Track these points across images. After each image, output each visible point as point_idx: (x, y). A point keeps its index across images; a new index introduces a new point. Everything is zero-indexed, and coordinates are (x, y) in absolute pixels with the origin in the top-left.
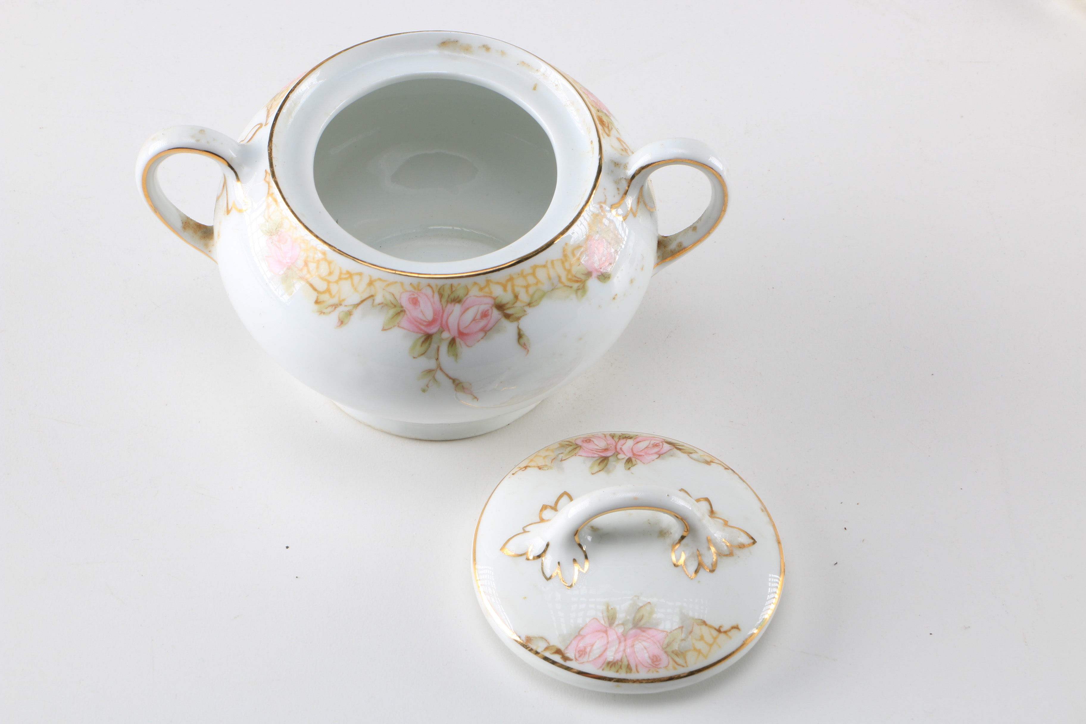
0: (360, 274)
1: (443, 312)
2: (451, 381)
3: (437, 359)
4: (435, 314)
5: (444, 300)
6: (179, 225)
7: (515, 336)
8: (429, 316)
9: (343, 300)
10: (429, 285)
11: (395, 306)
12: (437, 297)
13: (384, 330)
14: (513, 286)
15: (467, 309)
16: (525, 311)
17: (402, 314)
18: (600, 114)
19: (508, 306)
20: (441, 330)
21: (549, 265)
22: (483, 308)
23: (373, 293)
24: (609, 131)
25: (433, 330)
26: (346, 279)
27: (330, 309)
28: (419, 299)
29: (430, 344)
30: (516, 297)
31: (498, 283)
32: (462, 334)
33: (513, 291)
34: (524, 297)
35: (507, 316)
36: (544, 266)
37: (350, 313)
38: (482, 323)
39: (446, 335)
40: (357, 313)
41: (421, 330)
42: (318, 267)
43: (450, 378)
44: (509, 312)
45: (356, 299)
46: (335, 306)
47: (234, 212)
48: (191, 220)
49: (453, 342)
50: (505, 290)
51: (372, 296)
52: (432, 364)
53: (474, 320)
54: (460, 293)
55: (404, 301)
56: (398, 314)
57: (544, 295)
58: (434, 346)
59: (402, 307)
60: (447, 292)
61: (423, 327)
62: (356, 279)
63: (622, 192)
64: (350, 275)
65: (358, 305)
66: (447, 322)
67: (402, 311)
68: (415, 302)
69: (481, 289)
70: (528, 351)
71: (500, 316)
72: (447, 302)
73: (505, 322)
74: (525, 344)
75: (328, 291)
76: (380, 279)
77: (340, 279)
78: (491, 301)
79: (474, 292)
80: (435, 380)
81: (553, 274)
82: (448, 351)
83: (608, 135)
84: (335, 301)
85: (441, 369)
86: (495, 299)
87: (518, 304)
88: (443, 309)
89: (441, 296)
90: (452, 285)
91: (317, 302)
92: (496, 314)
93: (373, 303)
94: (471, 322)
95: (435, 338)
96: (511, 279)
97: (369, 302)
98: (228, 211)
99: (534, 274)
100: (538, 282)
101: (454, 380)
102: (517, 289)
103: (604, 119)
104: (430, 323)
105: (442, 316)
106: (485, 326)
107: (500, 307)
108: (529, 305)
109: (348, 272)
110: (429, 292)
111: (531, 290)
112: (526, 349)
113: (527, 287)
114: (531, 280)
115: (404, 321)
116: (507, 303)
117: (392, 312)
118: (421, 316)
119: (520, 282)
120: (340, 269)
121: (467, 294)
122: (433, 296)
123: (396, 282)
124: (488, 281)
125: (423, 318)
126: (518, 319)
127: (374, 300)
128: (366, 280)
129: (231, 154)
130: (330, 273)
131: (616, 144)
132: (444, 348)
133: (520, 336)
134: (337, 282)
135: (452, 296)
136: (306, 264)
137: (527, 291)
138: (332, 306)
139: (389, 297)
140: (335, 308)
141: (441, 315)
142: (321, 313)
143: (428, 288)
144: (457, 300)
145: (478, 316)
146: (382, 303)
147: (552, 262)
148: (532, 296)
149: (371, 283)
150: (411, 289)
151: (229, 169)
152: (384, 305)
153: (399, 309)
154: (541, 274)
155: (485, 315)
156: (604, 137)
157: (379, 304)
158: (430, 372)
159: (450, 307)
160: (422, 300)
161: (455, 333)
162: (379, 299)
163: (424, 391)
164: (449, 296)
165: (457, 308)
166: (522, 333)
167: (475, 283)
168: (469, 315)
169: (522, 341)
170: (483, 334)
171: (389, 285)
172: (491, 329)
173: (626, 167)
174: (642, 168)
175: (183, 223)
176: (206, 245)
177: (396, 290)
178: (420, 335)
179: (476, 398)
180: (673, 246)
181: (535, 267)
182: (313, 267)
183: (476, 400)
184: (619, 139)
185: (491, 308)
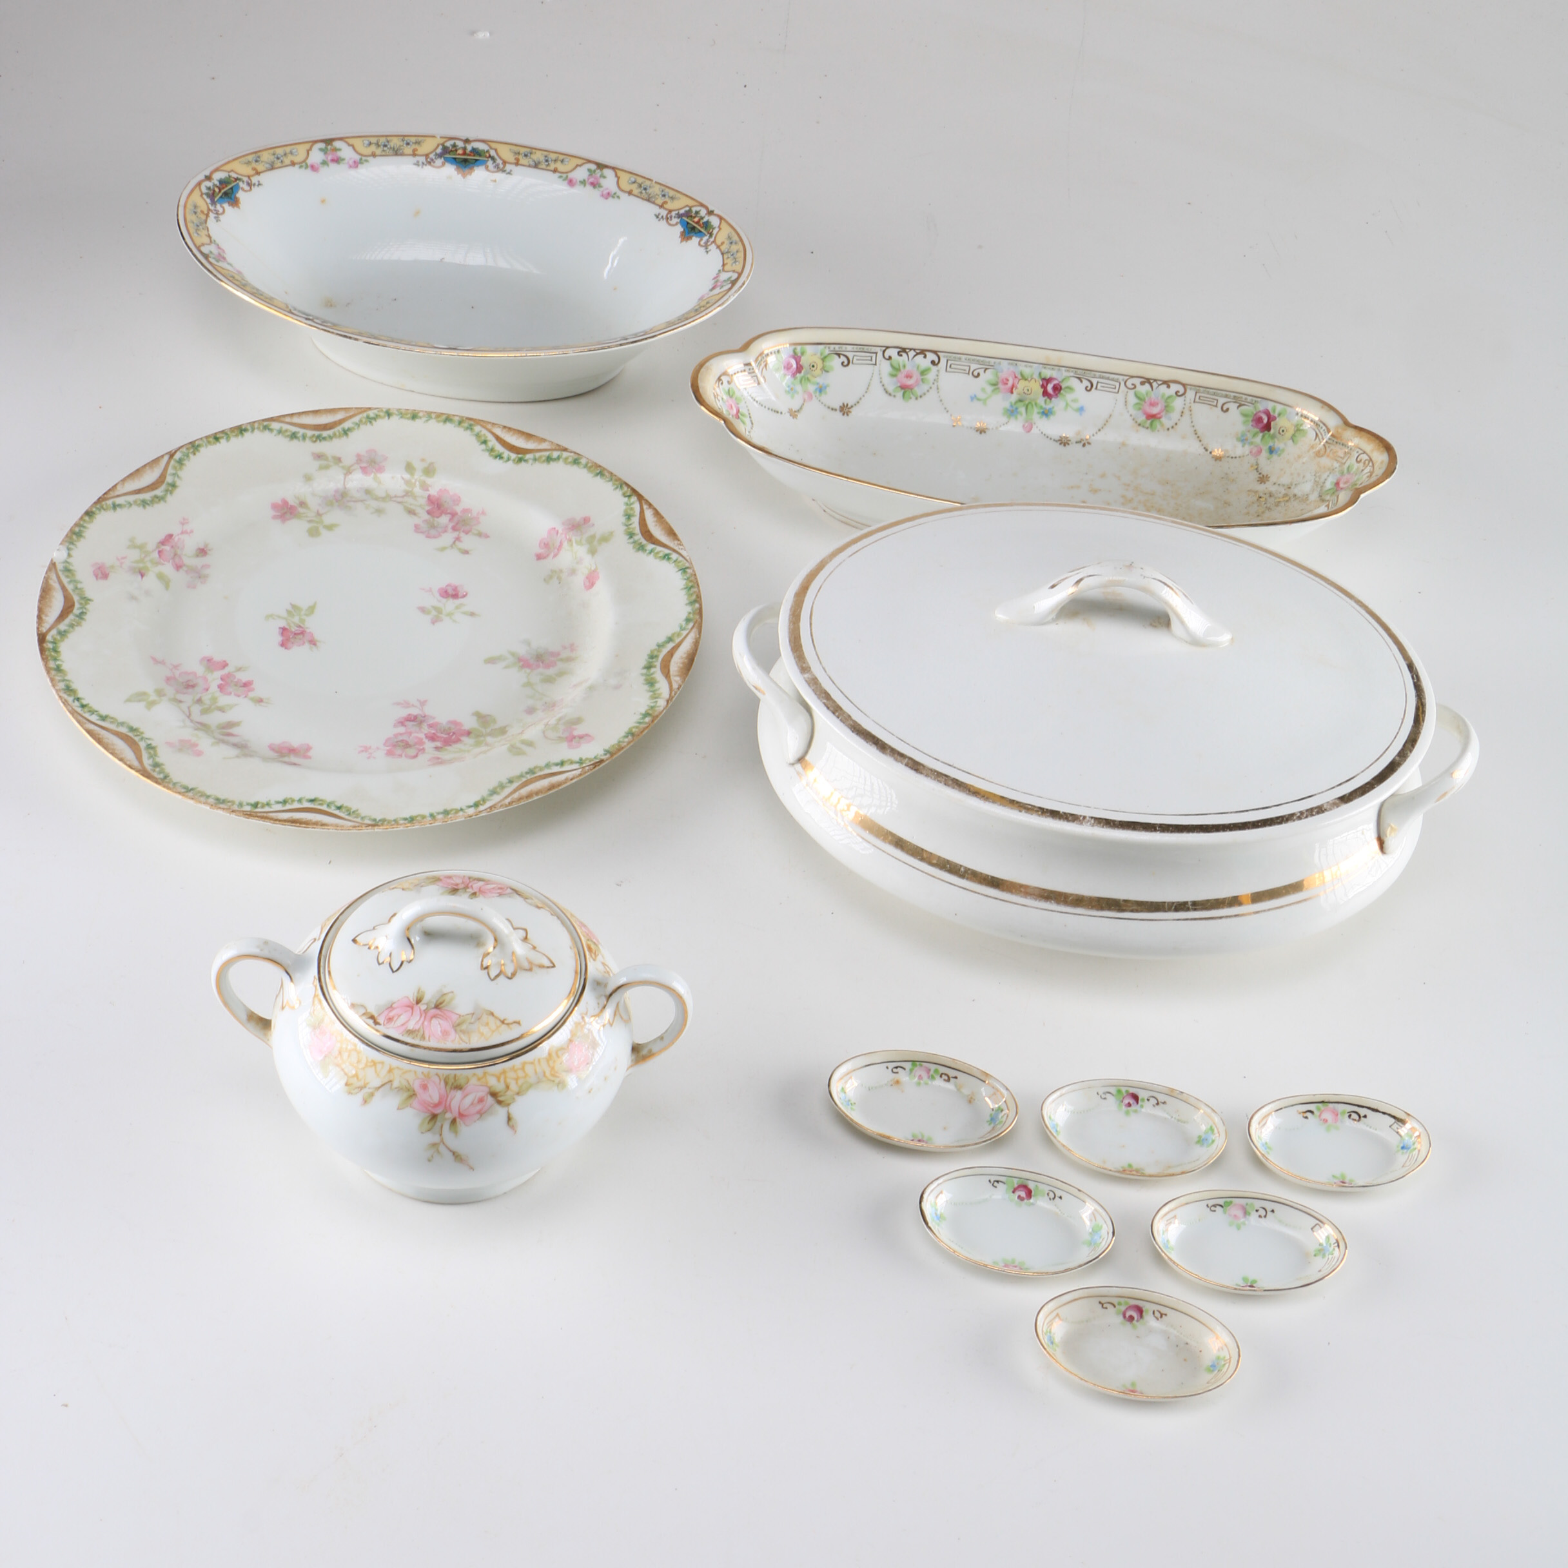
0: (382, 1063)
1: (447, 1096)
2: (451, 1154)
3: (441, 1135)
4: (441, 1097)
5: (448, 1087)
6: (244, 1017)
7: (506, 1119)
8: (436, 1099)
9: (367, 1084)
10: (437, 1075)
11: (409, 1090)
12: (443, 1083)
13: (398, 1109)
14: (505, 1078)
15: (467, 1095)
16: (514, 1099)
17: (414, 1097)
18: (589, 943)
19: (500, 1094)
20: (445, 1112)
21: (536, 1062)
22: (480, 1094)
23: (391, 1079)
24: (596, 956)
25: (438, 1111)
26: (371, 1066)
27: (356, 1090)
28: (428, 1085)
29: (435, 1122)
30: (508, 1087)
31: (493, 1075)
32: (461, 1115)
33: (505, 1082)
34: (514, 1087)
35: (500, 1103)
36: (532, 1063)
37: (372, 1095)
38: (478, 1107)
39: (449, 1116)
40: (378, 1094)
41: (429, 1110)
42: (349, 1056)
43: (451, 1151)
44: (500, 1099)
45: (377, 1082)
46: (361, 1088)
47: (287, 1008)
48: (255, 1014)
49: (454, 1121)
50: (499, 1080)
51: (391, 1081)
52: (436, 1139)
53: (472, 1104)
54: (462, 1081)
55: (416, 1086)
56: (411, 1096)
57: (530, 1086)
58: (438, 1124)
59: (414, 1091)
60: (451, 1080)
61: (430, 1108)
62: (379, 1067)
63: (601, 1006)
64: (374, 1063)
65: (379, 1088)
66: (450, 1105)
67: (414, 1094)
68: (425, 1087)
69: (479, 1079)
70: (516, 1131)
71: (493, 1102)
72: (451, 1088)
73: (498, 1108)
74: (513, 1126)
75: (356, 1075)
76: (398, 1068)
77: (366, 1066)
78: (487, 1090)
79: (473, 1081)
80: (438, 1152)
81: (539, 1070)
82: (450, 1129)
83: (594, 960)
84: (361, 1083)
85: (443, 1143)
86: (490, 1088)
87: (509, 1093)
88: (447, 1094)
89: (446, 1083)
90: (455, 1076)
91: (347, 1084)
92: (490, 1100)
93: (391, 1087)
94: (470, 1106)
95: (439, 1118)
96: (504, 1072)
97: (388, 1086)
98: (283, 1008)
99: (523, 1069)
100: (526, 1076)
101: (454, 1153)
102: (508, 1080)
103: (593, 946)
104: (436, 1105)
105: (446, 1100)
106: (481, 1110)
107: (494, 1095)
108: (518, 1094)
109: (373, 1061)
110: (437, 1079)
111: (520, 1082)
112: (514, 1129)
113: (517, 1079)
114: (520, 1074)
115: (415, 1102)
116: (500, 1092)
117: (406, 1095)
118: (429, 1099)
119: (511, 1075)
120: (367, 1058)
121: (467, 1083)
122: (440, 1084)
123: (410, 1071)
124: (485, 1073)
125: (431, 1101)
126: (508, 1105)
127: (392, 1085)
128: (387, 1068)
129: (287, 962)
130: (359, 1061)
131: (601, 967)
132: (446, 1126)
133: (509, 1119)
134: (363, 1069)
135: (455, 1084)
136: (340, 1053)
137: (517, 1083)
138: (359, 1088)
139: (404, 1083)
140: (361, 1090)
141: (445, 1098)
142: (350, 1093)
143: (436, 1076)
144: (459, 1087)
145: (476, 1101)
146: (398, 1087)
147: (539, 1061)
148: (521, 1087)
149: (390, 1070)
150: (422, 1076)
151: (286, 974)
152: (400, 1089)
153: (412, 1093)
154: (529, 1069)
155: (481, 1100)
156: (590, 961)
157: (396, 1088)
158: (434, 1145)
159: (453, 1093)
160: (430, 1086)
161: (456, 1114)
162: (396, 1084)
163: (429, 1161)
164: (452, 1084)
165: (459, 1094)
166: (511, 1116)
167: (475, 1075)
168: (468, 1100)
169: (511, 1123)
170: (478, 1116)
171: (405, 1073)
172: (485, 1112)
173: (606, 986)
174: (619, 987)
175: (247, 1016)
176: (265, 1035)
177: (410, 1077)
178: (427, 1115)
179: (472, 1168)
180: (644, 1052)
181: (524, 1064)
182: (345, 1055)
183: (471, 1170)
184: (604, 964)
185: (487, 1095)
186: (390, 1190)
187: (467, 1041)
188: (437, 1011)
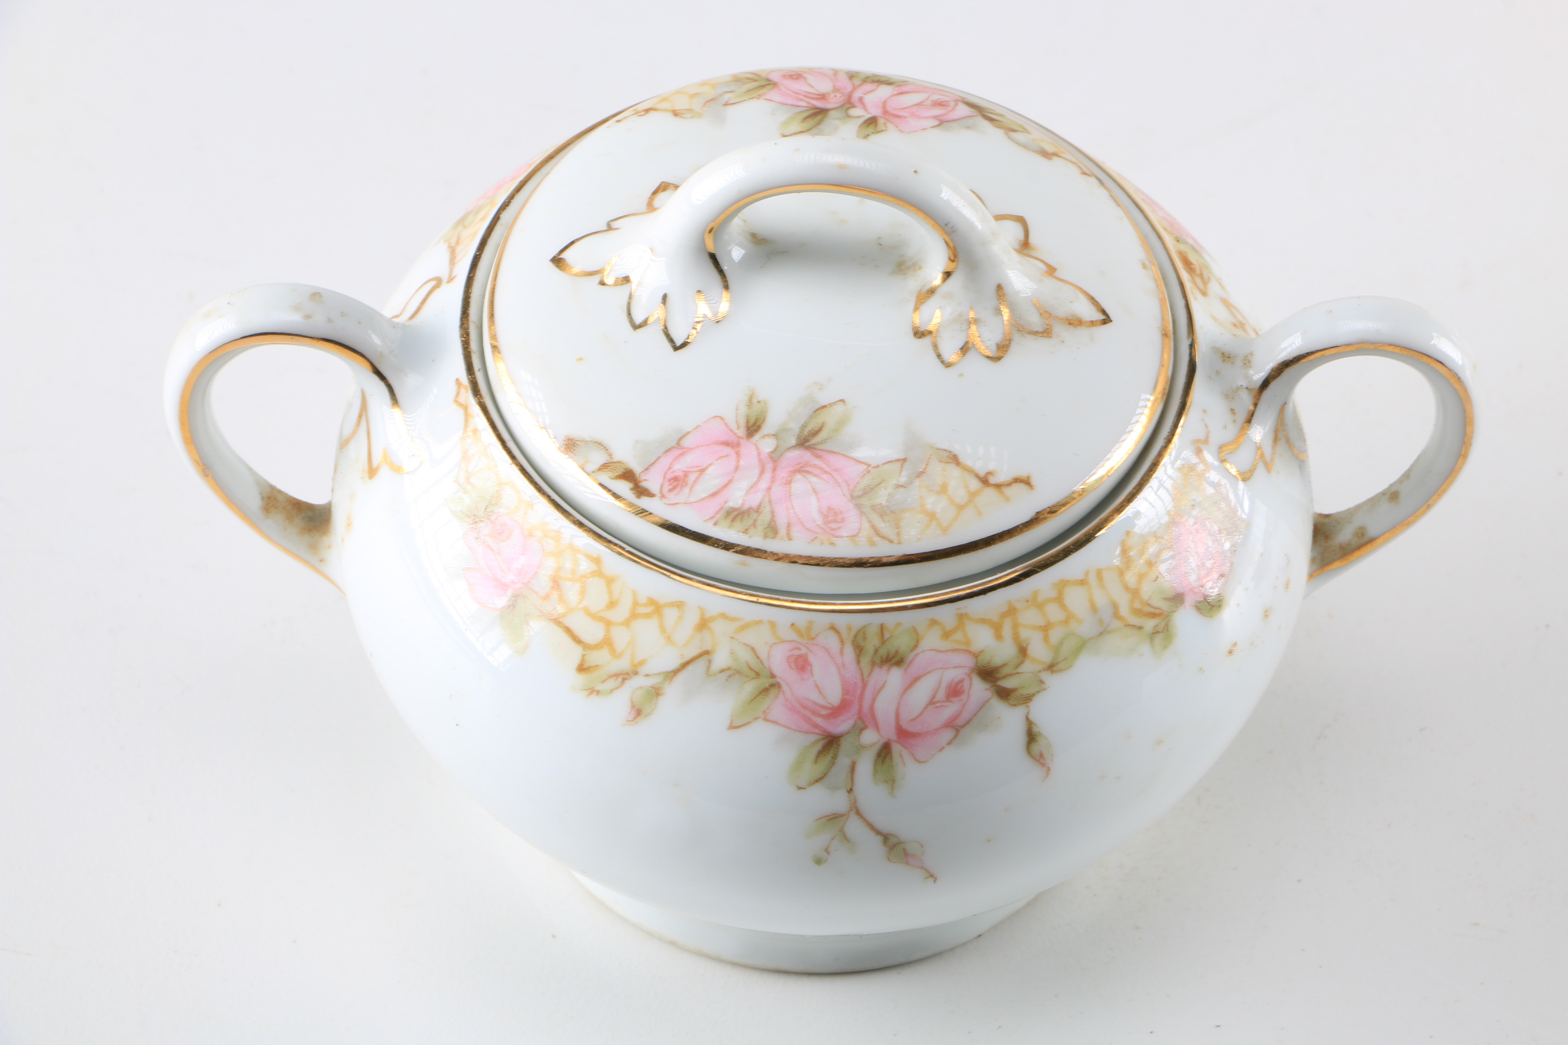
0: (679, 605)
1: (864, 685)
2: (879, 838)
3: (850, 791)
4: (846, 690)
5: (865, 661)
6: (254, 502)
7: (1021, 738)
8: (834, 695)
9: (642, 663)
10: (833, 628)
11: (758, 675)
12: (849, 652)
13: (732, 727)
14: (1015, 626)
15: (917, 679)
16: (1042, 682)
17: (773, 691)
18: (1182, 247)
19: (1005, 671)
20: (860, 728)
21: (1092, 579)
22: (951, 675)
23: (707, 647)
24: (1205, 282)
25: (840, 726)
26: (647, 616)
27: (611, 684)
28: (811, 658)
29: (835, 757)
30: (1023, 651)
31: (983, 621)
32: (904, 735)
33: (1016, 637)
34: (1039, 651)
35: (1004, 694)
36: (1082, 582)
37: (656, 692)
38: (949, 711)
39: (870, 737)
40: (673, 691)
41: (816, 726)
42: (583, 592)
43: (878, 832)
44: (1007, 684)
45: (669, 660)
46: (624, 677)
47: (384, 473)
48: (280, 491)
49: (884, 752)
50: (999, 636)
51: (707, 653)
52: (838, 802)
53: (932, 702)
54: (901, 643)
55: (778, 662)
56: (764, 691)
57: (1082, 645)
58: (844, 761)
59: (773, 676)
60: (872, 642)
61: (819, 721)
62: (671, 615)
63: (1242, 416)
64: (656, 608)
65: (675, 672)
66: (872, 708)
67: (772, 685)
68: (801, 664)
69: (946, 635)
70: (1049, 769)
71: (988, 694)
72: (873, 664)
73: (999, 708)
74: (1041, 755)
75: (607, 642)
76: (724, 616)
77: (634, 615)
78: (967, 661)
79: (931, 640)
80: (845, 838)
81: (1100, 600)
82: (875, 772)
83: (1204, 294)
84: (623, 664)
85: (858, 813)
86: (976, 656)
87: (1028, 667)
88: (863, 679)
89: (859, 650)
90: (882, 627)
91: (582, 668)
92: (979, 689)
93: (708, 668)
94: (926, 708)
95: (846, 745)
96: (1011, 611)
97: (699, 667)
98: (372, 472)
99: (1059, 599)
100: (1069, 618)
101: (886, 838)
102: (1024, 634)
103: (1192, 257)
104: (836, 712)
105: (862, 695)
106: (956, 717)
107: (988, 674)
108: (1051, 667)
109: (652, 602)
110: (833, 642)
111: (1055, 635)
112: (1043, 765)
113: (1045, 629)
114: (1054, 613)
115: (777, 707)
116: (1004, 665)
117: (750, 687)
118: (815, 696)
119: (1029, 617)
120: (634, 593)
121: (916, 646)
122: (842, 653)
123: (759, 622)
124: (961, 617)
125: (821, 701)
126: (1027, 699)
127: (710, 662)
128: (692, 619)
129: (374, 342)
130: (612, 604)
131: (1223, 313)
132: (865, 766)
133: (1031, 737)
134: (627, 623)
135: (883, 652)
136: (556, 583)
137: (1046, 639)
138: (617, 675)
139: (745, 656)
140: (624, 680)
141: (858, 693)
142: (593, 691)
143: (831, 634)
144: (894, 660)
145: (941, 695)
146: (729, 669)
147: (1099, 573)
148: (1057, 649)
149: (703, 625)
150: (793, 636)
151: (376, 378)
152: (732, 673)
153: (765, 682)
154: (1076, 599)
155: (955, 691)
156: (1195, 298)
157: (722, 671)
158: (834, 818)
159: (879, 675)
160: (816, 660)
161: (889, 732)
162: (721, 659)
163: (819, 861)
164: (876, 651)
165: (894, 677)
166: (1035, 730)
167: (934, 622)
168: (921, 693)
169: (1035, 748)
170: (948, 734)
171: (743, 628)
172: (968, 722)
173: (1247, 362)
174: (1286, 365)
175: (263, 498)
176: (314, 548)
177: (760, 639)
178: (813, 738)
179: (931, 876)
180: (1345, 535)
181: (1062, 585)
182: (572, 592)
183: (931, 880)
184: (1226, 302)
185: (969, 675)
186: (673, 943)
187: (893, 537)
188: (805, 455)
